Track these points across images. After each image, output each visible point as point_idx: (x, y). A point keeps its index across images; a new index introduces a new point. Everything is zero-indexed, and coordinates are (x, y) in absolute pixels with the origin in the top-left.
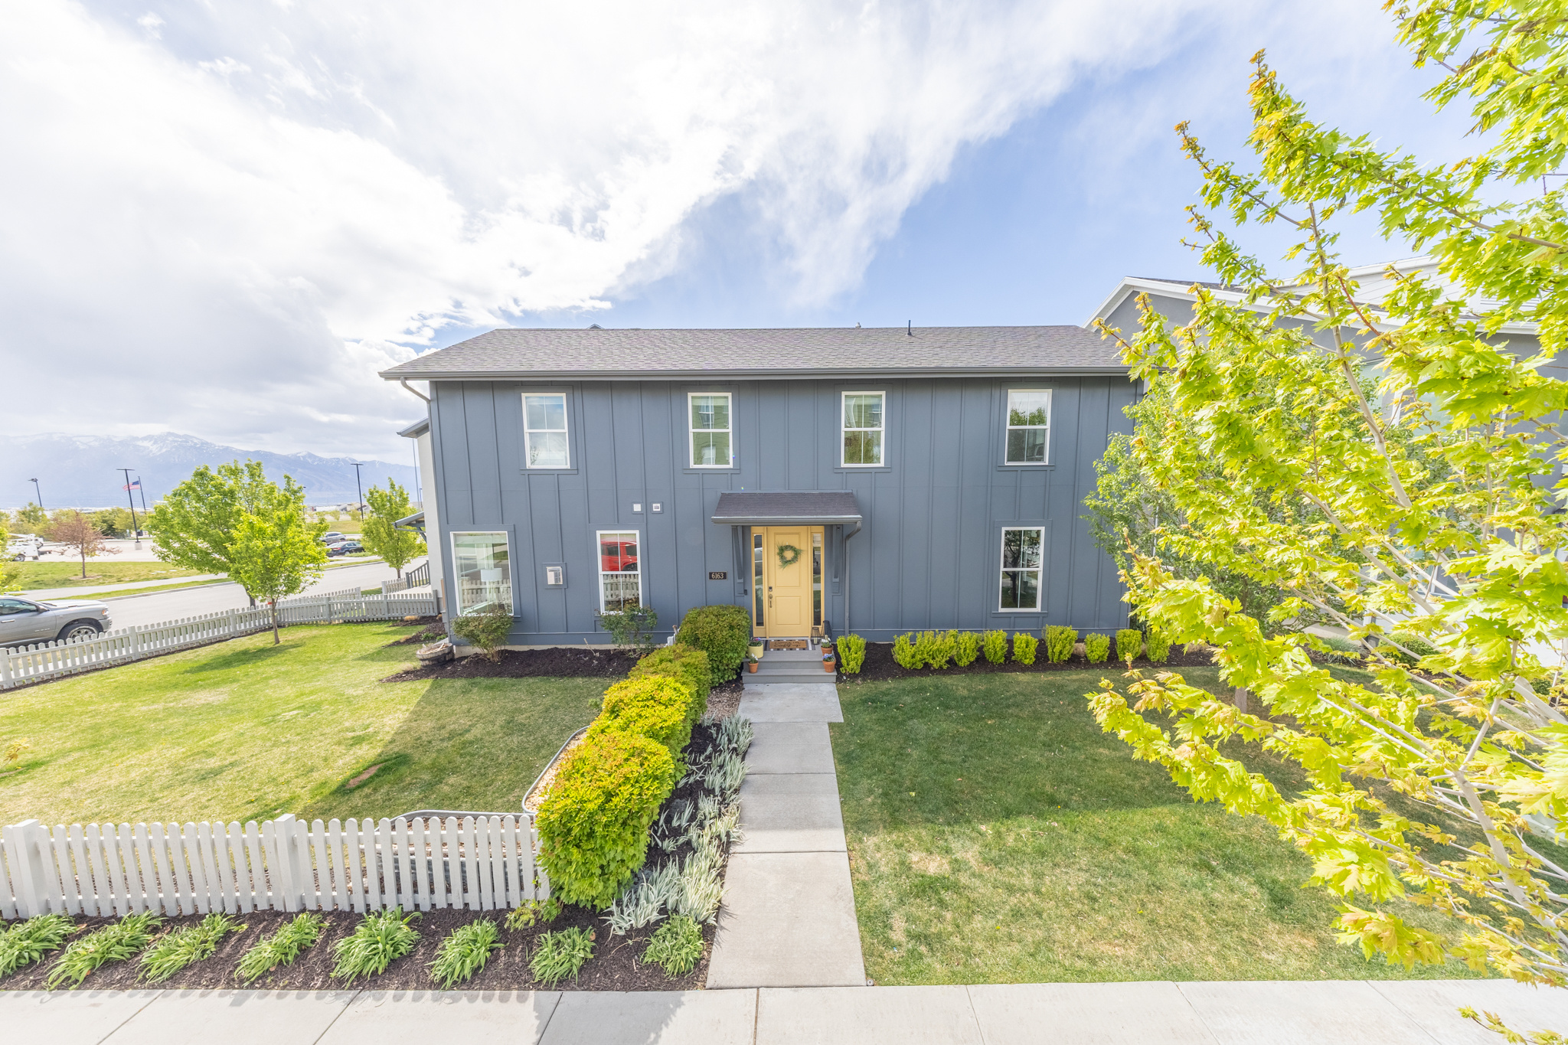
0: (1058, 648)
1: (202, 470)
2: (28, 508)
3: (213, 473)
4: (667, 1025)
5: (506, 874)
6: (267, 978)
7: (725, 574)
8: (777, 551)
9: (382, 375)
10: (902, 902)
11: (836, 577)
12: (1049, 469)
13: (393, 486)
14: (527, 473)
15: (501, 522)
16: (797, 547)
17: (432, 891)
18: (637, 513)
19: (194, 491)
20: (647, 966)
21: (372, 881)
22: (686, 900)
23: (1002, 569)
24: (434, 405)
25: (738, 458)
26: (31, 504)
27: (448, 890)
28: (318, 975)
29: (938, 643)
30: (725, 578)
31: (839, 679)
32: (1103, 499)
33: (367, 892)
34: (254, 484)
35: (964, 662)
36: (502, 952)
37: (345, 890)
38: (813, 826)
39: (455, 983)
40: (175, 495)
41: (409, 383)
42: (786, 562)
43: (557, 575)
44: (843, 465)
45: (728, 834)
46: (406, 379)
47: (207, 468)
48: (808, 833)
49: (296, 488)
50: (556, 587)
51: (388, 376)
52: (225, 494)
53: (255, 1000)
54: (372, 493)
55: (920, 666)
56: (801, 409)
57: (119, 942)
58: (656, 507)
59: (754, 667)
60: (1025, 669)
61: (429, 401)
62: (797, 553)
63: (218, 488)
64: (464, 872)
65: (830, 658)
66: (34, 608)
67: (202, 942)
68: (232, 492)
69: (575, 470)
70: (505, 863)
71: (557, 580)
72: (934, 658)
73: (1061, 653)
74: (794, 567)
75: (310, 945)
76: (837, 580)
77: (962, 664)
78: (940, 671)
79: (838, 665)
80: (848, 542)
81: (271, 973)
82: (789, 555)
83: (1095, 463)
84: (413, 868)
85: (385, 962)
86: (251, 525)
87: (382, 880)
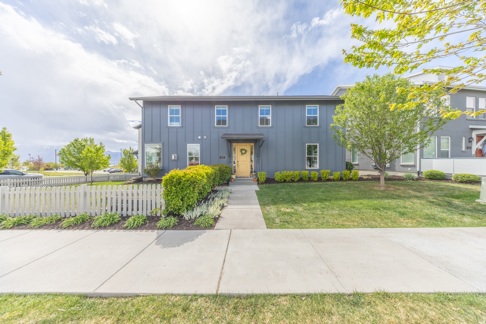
0: (324, 176)
1: (77, 139)
2: (26, 161)
3: (80, 140)
4: (200, 236)
5: (151, 204)
6: (70, 227)
7: (224, 157)
8: (240, 150)
9: (130, 98)
10: (278, 216)
11: (257, 158)
12: (319, 127)
13: (130, 149)
14: (168, 127)
15: (159, 141)
16: (246, 149)
17: (127, 210)
18: (199, 139)
19: (74, 144)
20: (195, 226)
21: (108, 208)
22: (209, 212)
23: (307, 156)
24: (143, 109)
25: (229, 124)
26: (27, 160)
27: (133, 210)
28: (87, 226)
29: (288, 173)
30: (225, 158)
31: (258, 184)
32: (335, 123)
33: (107, 211)
34: (91, 144)
35: (296, 179)
36: (148, 223)
37: (100, 210)
38: (250, 204)
39: (131, 228)
40: (68, 146)
41: (137, 101)
42: (242, 154)
43: (175, 156)
44: (259, 126)
45: (223, 204)
46: (136, 100)
47: (78, 139)
48: (248, 206)
49: (103, 146)
50: (174, 160)
51: (131, 99)
52: (82, 146)
53: (65, 231)
54: (124, 150)
55: (283, 180)
56: (247, 110)
57: (25, 219)
58: (205, 137)
59: (233, 180)
60: (315, 181)
61: (142, 108)
62: (246, 151)
63: (81, 144)
64: (138, 204)
65: (256, 178)
66: (22, 174)
67: (51, 219)
68: (84, 146)
69: (182, 127)
70: (151, 200)
71: (175, 158)
72: (287, 178)
73: (325, 177)
74: (245, 155)
75: (86, 221)
76: (258, 159)
77: (295, 180)
78: (289, 182)
79: (258, 180)
80: (261, 148)
81: (72, 226)
82: (243, 152)
83: (332, 116)
84: (122, 203)
85: (109, 223)
86: (88, 150)
87: (112, 207)
